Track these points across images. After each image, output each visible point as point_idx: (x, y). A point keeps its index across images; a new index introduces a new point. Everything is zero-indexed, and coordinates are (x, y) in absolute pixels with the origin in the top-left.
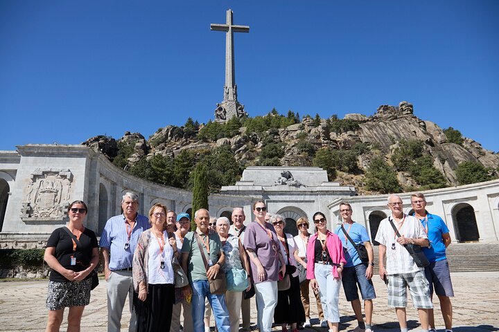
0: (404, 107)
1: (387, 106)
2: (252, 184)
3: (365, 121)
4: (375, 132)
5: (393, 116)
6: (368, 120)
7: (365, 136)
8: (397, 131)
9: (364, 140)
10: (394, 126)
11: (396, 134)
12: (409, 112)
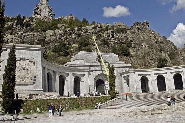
0: (145, 23)
1: (138, 22)
2: (83, 61)
3: (129, 29)
4: (134, 35)
5: (141, 28)
6: (130, 29)
7: (130, 37)
8: (143, 36)
9: (130, 39)
10: (142, 33)
11: (143, 37)
12: (147, 26)
